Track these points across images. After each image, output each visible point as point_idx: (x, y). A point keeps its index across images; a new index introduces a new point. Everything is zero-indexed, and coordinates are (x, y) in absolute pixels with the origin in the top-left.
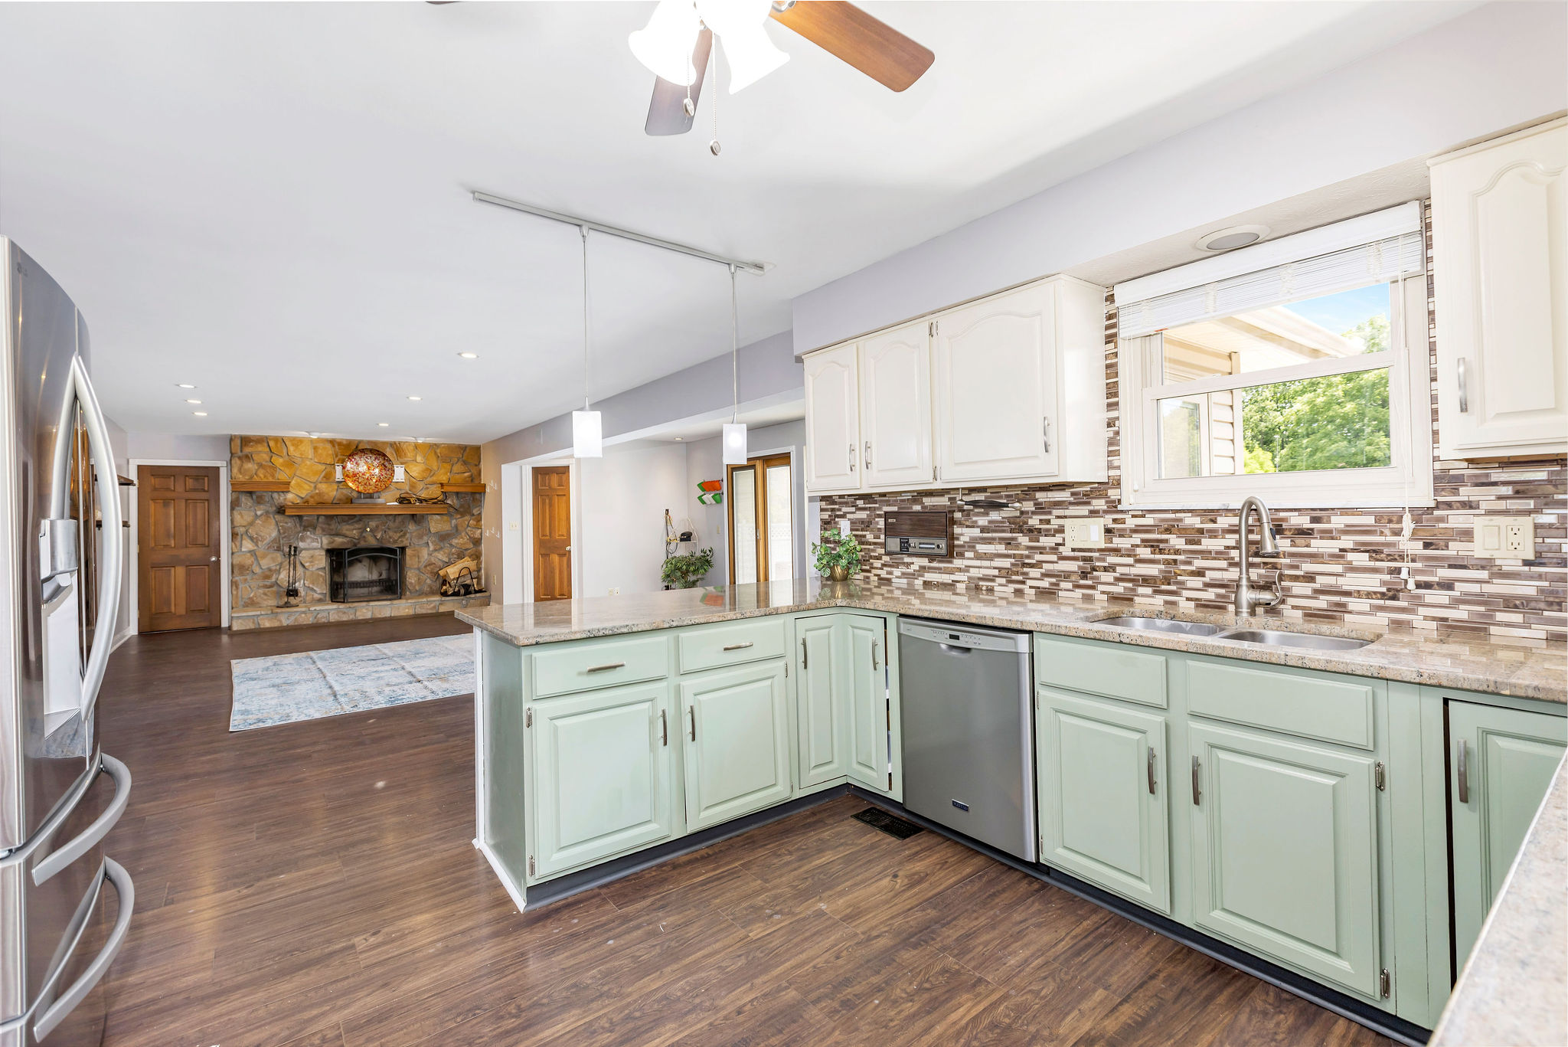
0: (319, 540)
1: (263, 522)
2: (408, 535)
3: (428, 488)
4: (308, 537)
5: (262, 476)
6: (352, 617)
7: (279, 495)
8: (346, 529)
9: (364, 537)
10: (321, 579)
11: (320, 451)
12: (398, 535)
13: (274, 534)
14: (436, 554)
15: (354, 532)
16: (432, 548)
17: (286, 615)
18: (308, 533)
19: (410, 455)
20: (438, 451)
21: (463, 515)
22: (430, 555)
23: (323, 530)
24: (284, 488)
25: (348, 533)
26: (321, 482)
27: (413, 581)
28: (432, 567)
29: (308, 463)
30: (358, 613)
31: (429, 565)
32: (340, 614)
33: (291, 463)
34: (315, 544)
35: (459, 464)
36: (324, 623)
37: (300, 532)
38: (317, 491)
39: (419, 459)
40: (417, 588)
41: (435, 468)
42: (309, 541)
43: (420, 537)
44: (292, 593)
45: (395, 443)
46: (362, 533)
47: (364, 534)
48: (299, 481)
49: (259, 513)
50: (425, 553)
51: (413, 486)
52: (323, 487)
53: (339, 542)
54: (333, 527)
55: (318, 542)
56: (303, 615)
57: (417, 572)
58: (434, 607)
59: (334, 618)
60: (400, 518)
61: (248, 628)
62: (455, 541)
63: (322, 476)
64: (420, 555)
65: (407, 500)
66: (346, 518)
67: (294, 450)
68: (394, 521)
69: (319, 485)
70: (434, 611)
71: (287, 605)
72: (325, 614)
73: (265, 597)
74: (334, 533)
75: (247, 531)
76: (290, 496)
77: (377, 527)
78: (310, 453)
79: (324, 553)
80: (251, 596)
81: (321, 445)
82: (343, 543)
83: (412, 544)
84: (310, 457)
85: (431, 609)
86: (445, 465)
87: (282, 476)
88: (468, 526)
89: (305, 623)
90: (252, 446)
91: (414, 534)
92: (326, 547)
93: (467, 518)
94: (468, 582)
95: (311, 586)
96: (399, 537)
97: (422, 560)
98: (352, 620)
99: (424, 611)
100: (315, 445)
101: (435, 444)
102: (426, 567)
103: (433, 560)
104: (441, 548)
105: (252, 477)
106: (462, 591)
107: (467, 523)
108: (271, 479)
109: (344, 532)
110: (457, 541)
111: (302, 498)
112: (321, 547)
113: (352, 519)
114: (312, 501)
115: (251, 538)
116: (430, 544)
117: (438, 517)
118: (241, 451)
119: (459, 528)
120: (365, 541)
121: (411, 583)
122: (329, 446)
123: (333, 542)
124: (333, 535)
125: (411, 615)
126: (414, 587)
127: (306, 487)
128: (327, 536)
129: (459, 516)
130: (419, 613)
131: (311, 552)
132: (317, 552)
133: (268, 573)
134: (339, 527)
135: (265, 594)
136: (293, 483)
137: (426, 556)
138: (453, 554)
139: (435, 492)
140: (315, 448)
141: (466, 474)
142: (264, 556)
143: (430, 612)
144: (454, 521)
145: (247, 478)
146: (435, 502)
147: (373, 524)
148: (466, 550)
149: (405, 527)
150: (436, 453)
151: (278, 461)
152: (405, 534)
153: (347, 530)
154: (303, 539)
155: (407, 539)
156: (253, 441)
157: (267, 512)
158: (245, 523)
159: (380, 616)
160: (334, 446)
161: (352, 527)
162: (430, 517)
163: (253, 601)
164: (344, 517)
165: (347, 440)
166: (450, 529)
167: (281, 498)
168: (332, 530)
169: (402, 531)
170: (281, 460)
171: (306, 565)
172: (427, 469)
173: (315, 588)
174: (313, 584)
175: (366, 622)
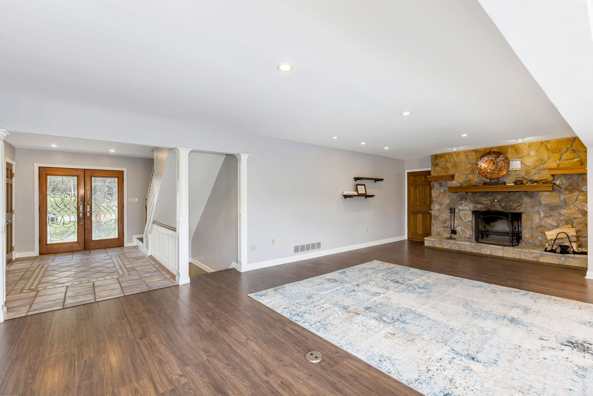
0: (469, 206)
1: (443, 195)
2: (524, 205)
3: (540, 173)
4: (463, 204)
5: (443, 173)
6: (478, 251)
7: (450, 182)
8: (483, 199)
9: (494, 205)
10: (470, 227)
11: (469, 157)
12: (517, 205)
13: (448, 201)
14: (546, 219)
15: (488, 202)
16: (542, 215)
17: (446, 243)
18: (464, 201)
19: (525, 151)
20: (549, 145)
21: (571, 191)
22: (541, 219)
23: (471, 200)
24: (452, 177)
25: (484, 202)
26: (470, 174)
27: (527, 236)
28: (542, 228)
29: (463, 164)
30: (482, 250)
31: (541, 227)
32: (472, 248)
33: (455, 165)
34: (467, 208)
35: (568, 152)
36: (463, 251)
37: (459, 201)
38: (468, 179)
39: (532, 153)
40: (530, 241)
41: (546, 158)
42: (463, 206)
43: (533, 207)
44: (454, 232)
45: (514, 145)
46: (493, 202)
47: (494, 203)
48: (459, 174)
49: (442, 191)
50: (536, 219)
51: (527, 172)
52: (471, 176)
53: (479, 207)
54: (476, 199)
55: (468, 207)
56: (454, 245)
57: (531, 230)
58: (536, 257)
59: (468, 249)
60: (518, 194)
61: (430, 246)
62: (563, 211)
63: (470, 171)
64: (533, 219)
65: (521, 182)
66: (483, 194)
67: (457, 159)
68: (514, 196)
69: (469, 176)
70: (535, 260)
71: (451, 238)
72: (464, 246)
73: (444, 232)
74: (476, 202)
75: (437, 200)
76: (454, 182)
77: (502, 199)
78: (464, 159)
79: (471, 213)
80: (439, 230)
81: (469, 154)
82: (481, 208)
83: (527, 211)
84: (464, 161)
85: (531, 257)
86: (555, 155)
87: (451, 172)
88: (577, 200)
89: (454, 249)
90: (439, 159)
91: (528, 205)
92: (472, 210)
93: (576, 193)
94: (567, 244)
95: (464, 230)
96: (517, 206)
97: (535, 223)
98: (478, 253)
99: (527, 258)
100: (466, 153)
101: (546, 141)
102: (537, 228)
103: (543, 223)
104: (551, 216)
105: (439, 174)
106: (558, 250)
107: (575, 198)
108: (446, 174)
109: (482, 201)
110: (565, 211)
111: (460, 183)
112: (470, 209)
113: (487, 194)
114: (465, 185)
115: (439, 203)
116: (541, 212)
117: (548, 193)
118: (435, 162)
119: (568, 201)
120: (495, 208)
121: (526, 237)
122: (474, 153)
123: (475, 207)
124: (476, 203)
125: (516, 259)
126: (528, 240)
127: (462, 177)
128: (473, 204)
129: (568, 192)
130: (523, 258)
131: (465, 212)
132: (468, 212)
133: (445, 220)
134: (479, 199)
135: (444, 231)
136: (456, 175)
137: (538, 221)
138: (561, 221)
139: (546, 175)
140: (467, 156)
141: (575, 160)
142: (443, 213)
143: (531, 259)
144: (562, 197)
145: (437, 174)
146: (545, 182)
147: (499, 197)
148: (575, 218)
149: (522, 200)
150: (546, 147)
151: (449, 165)
152: (521, 205)
153: (483, 201)
154: (460, 205)
155: (523, 208)
156: (439, 156)
157: (445, 191)
158: (436, 196)
159: (495, 255)
160: (477, 153)
161: (486, 199)
162: (541, 193)
163: (439, 233)
164: (482, 193)
165: (484, 149)
166: (559, 202)
167: (451, 183)
168: (476, 200)
169: (519, 202)
170: (451, 164)
171: (463, 218)
172: (539, 160)
173: (467, 231)
174: (466, 229)
175: (486, 256)
